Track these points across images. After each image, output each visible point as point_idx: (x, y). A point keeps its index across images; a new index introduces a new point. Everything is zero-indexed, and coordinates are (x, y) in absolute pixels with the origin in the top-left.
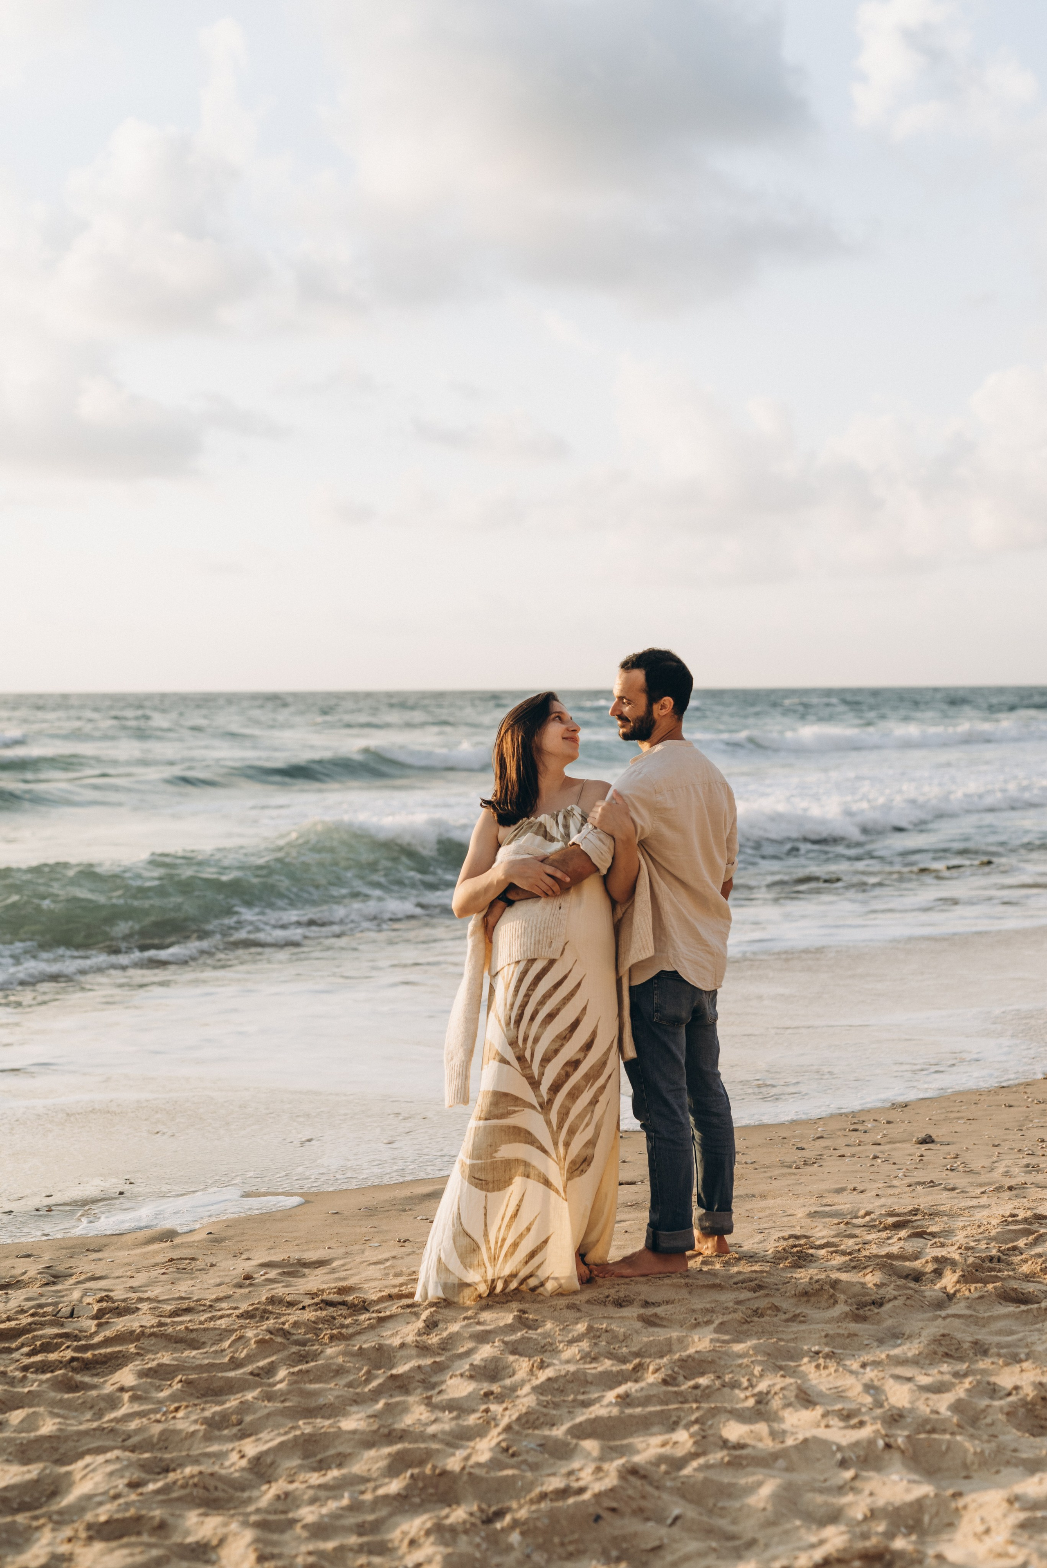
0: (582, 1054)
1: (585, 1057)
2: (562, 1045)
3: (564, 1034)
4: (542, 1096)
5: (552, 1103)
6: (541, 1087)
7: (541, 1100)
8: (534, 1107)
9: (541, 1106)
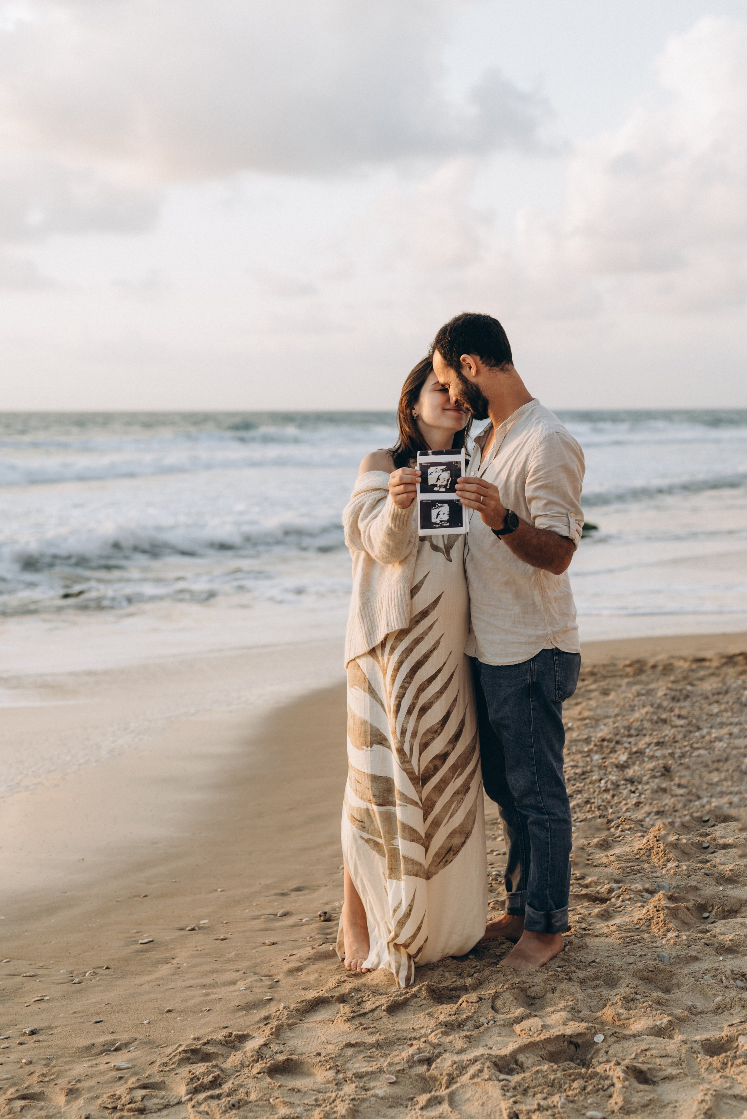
0: (451, 746)
1: (453, 749)
2: (433, 739)
3: (436, 728)
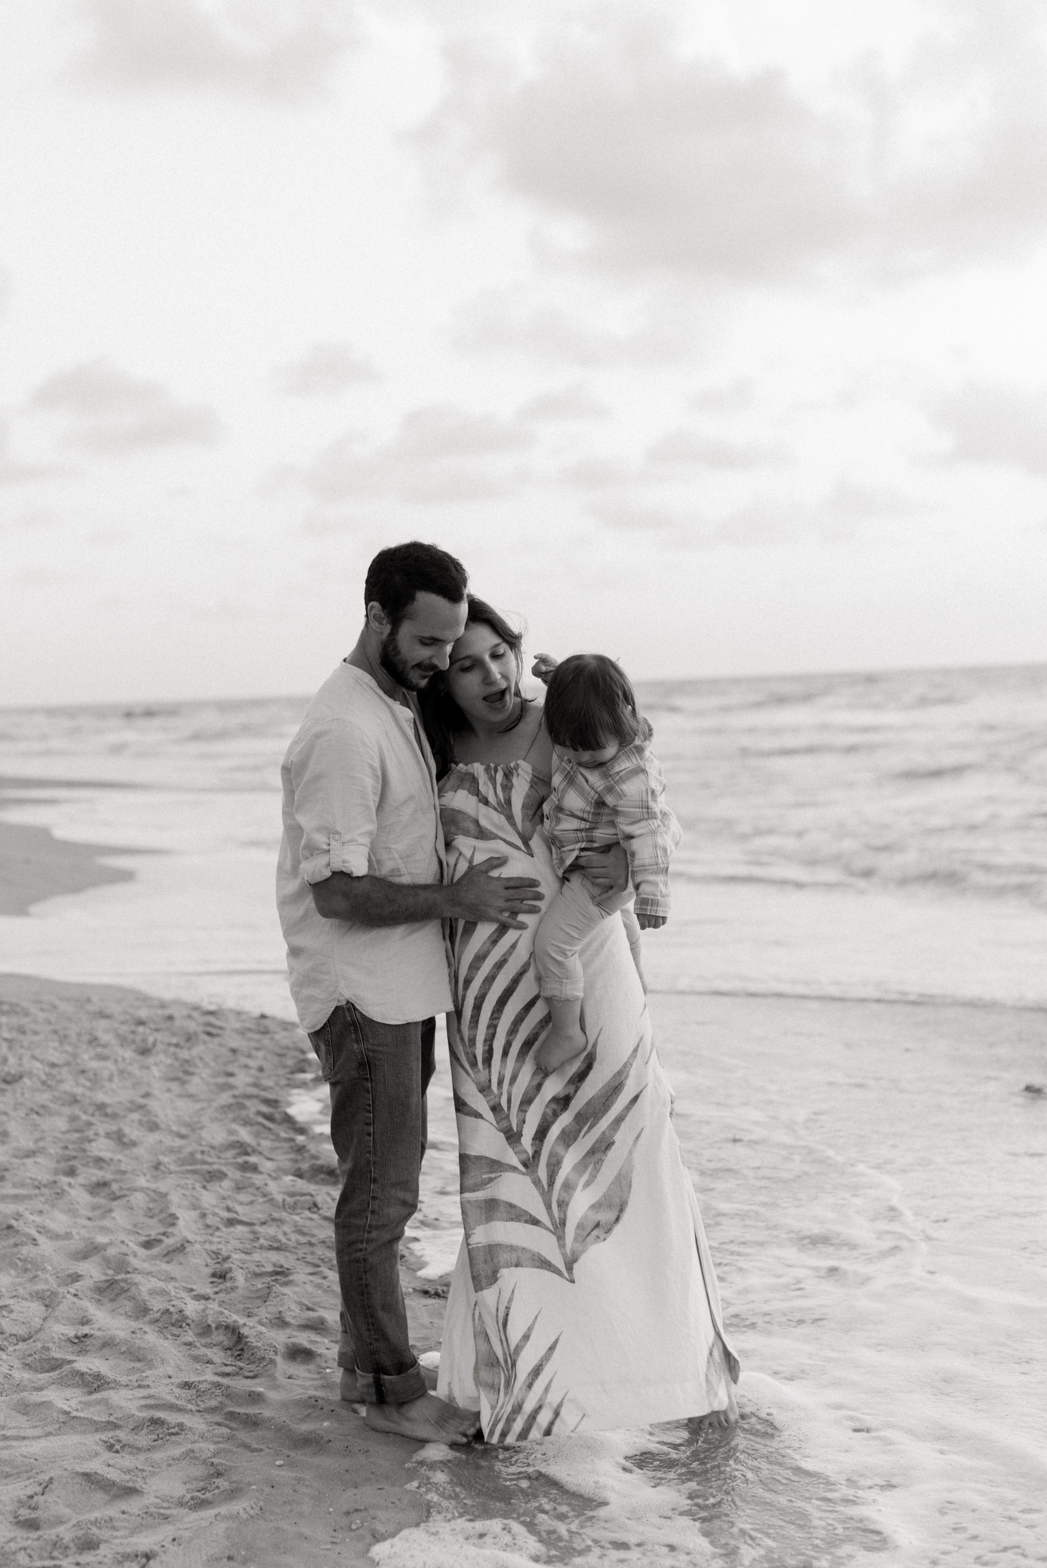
4: (525, 1152)
5: (540, 1155)
6: (523, 1140)
7: (524, 1157)
8: (514, 1169)
9: (525, 1165)
